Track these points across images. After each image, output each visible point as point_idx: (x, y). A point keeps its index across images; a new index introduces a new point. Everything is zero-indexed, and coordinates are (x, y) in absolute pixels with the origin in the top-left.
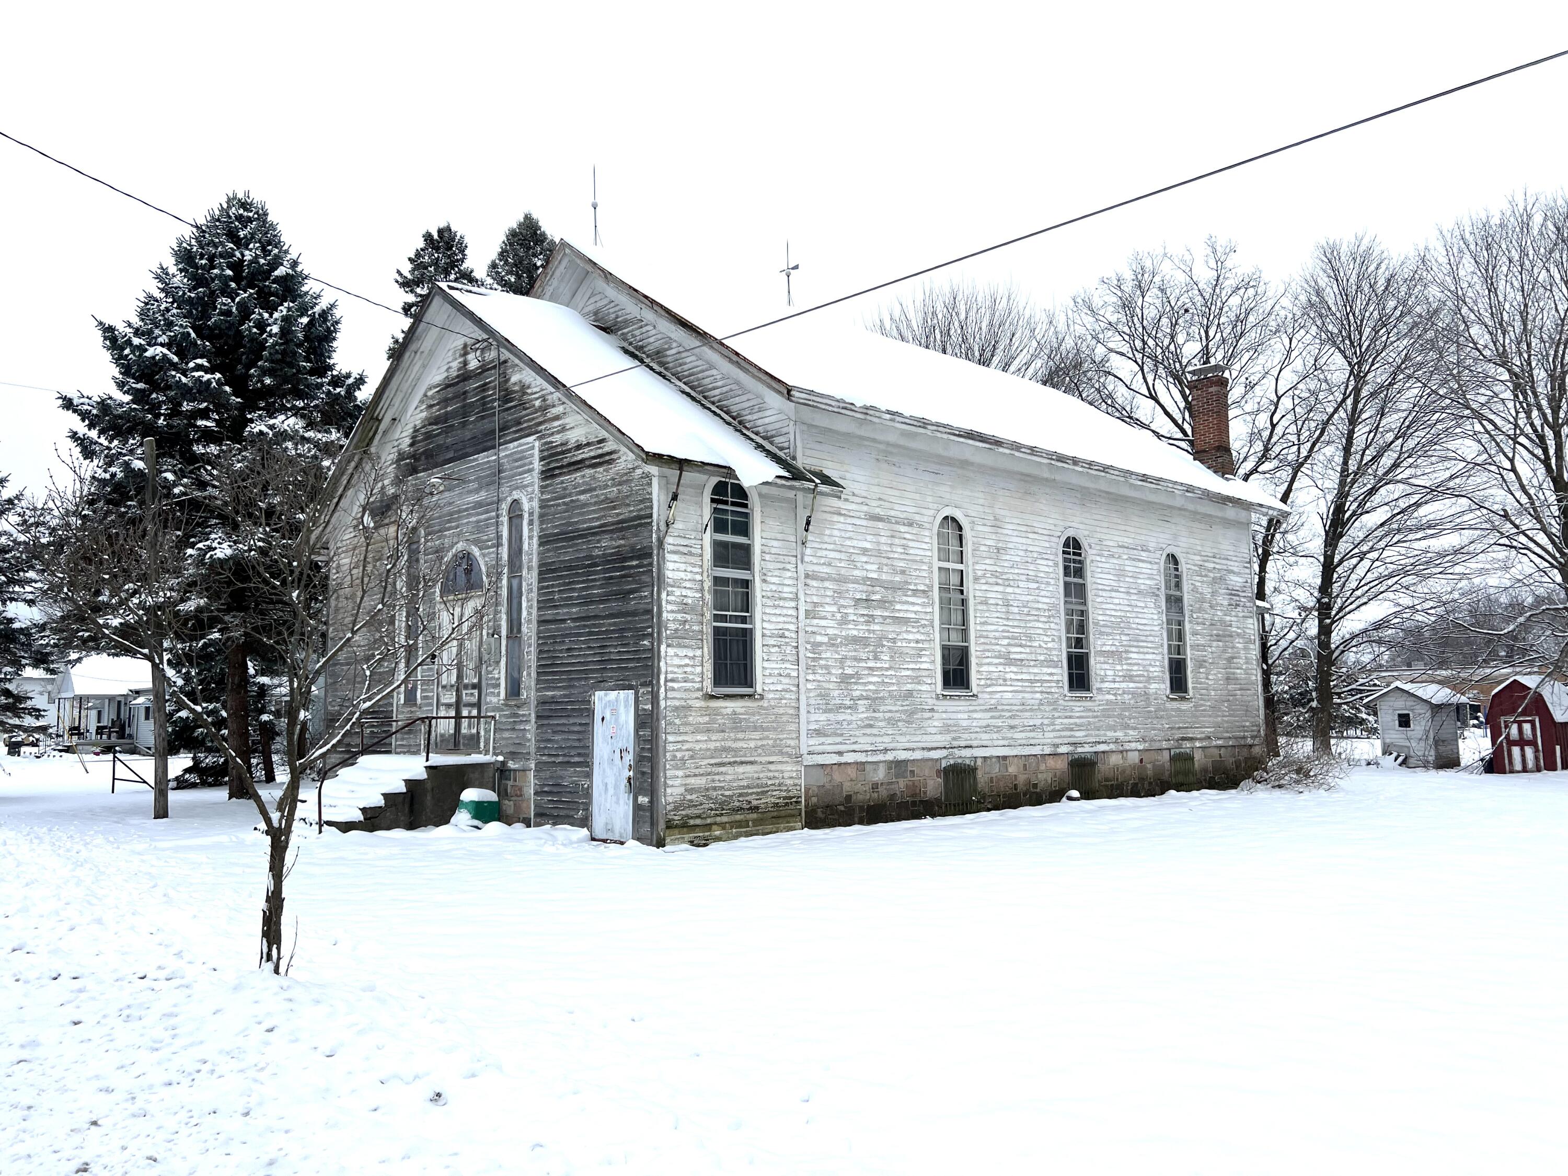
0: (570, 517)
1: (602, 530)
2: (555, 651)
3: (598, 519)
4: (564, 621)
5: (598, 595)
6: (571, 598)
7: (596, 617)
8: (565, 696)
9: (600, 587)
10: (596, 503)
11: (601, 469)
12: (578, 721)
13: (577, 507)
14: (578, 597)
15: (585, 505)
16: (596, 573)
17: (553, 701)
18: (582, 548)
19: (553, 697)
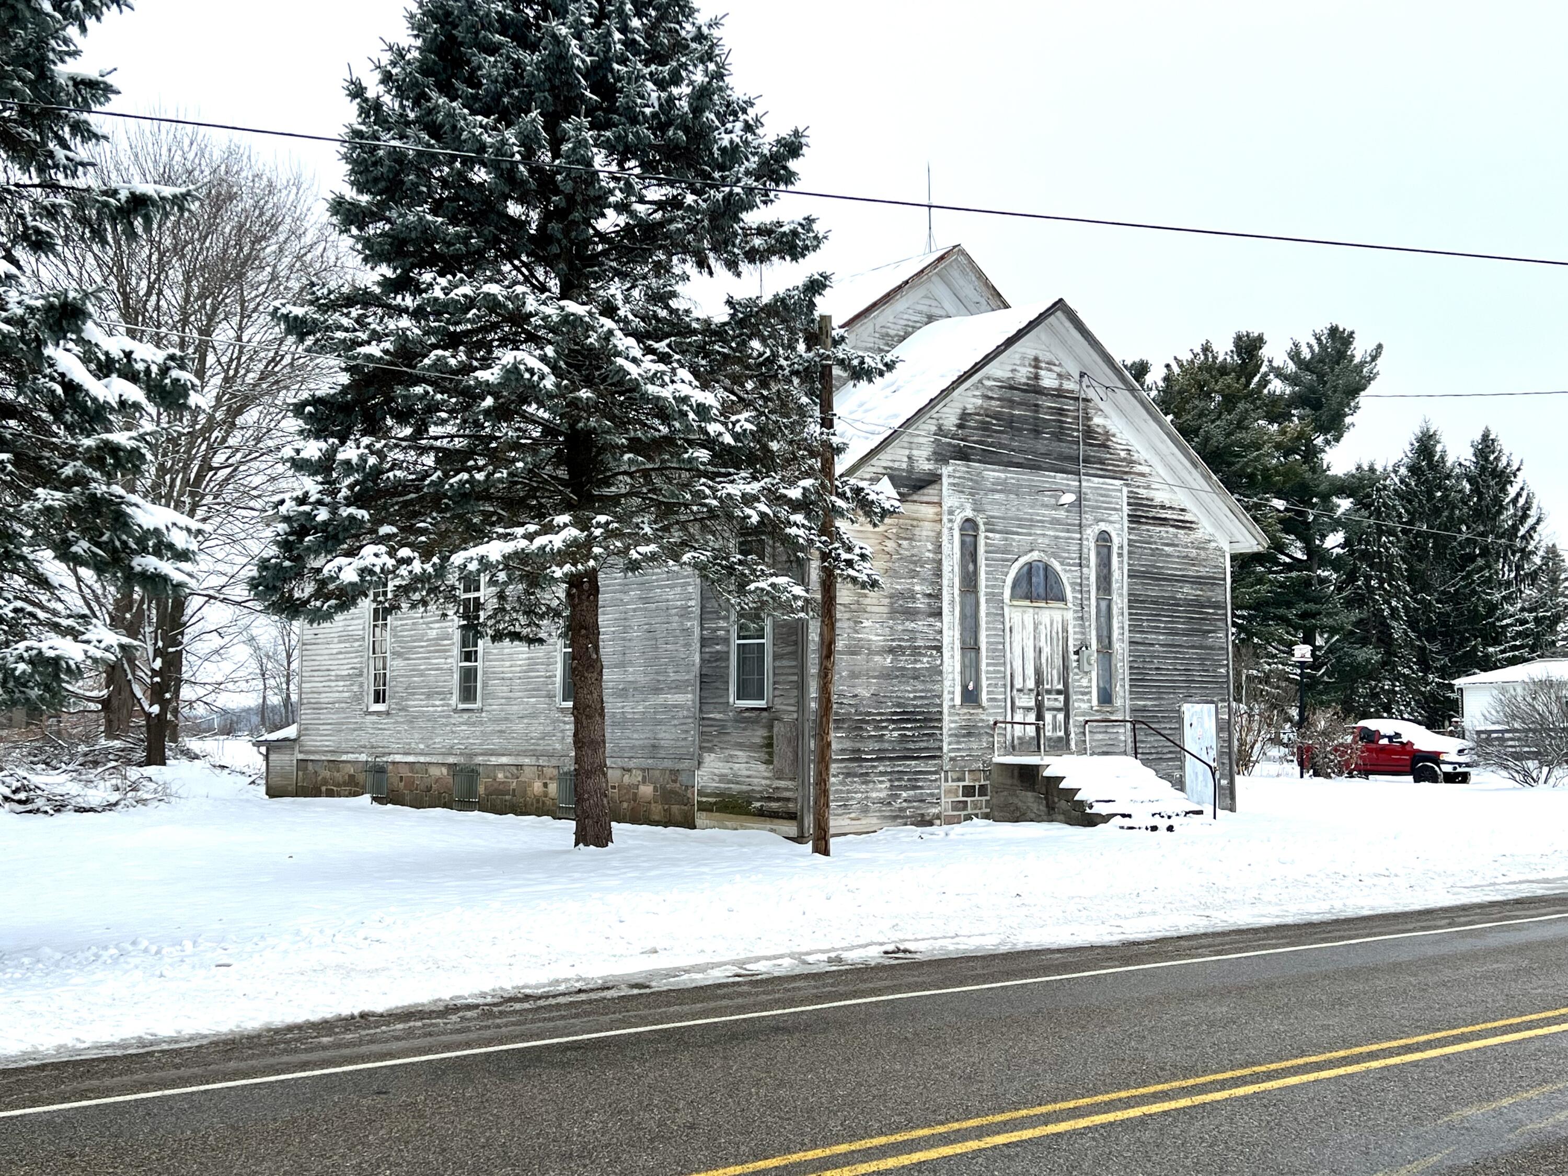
0: (1156, 561)
1: (1184, 579)
2: (1144, 668)
3: (1181, 570)
4: (1152, 645)
5: (1183, 629)
6: (1158, 627)
7: (1180, 646)
8: (1156, 706)
9: (1183, 623)
10: (1178, 557)
11: (1182, 532)
12: (1168, 726)
13: (1162, 555)
14: (1165, 628)
15: (1168, 555)
16: (1179, 611)
17: (1144, 709)
18: (1166, 591)
19: (1145, 706)
